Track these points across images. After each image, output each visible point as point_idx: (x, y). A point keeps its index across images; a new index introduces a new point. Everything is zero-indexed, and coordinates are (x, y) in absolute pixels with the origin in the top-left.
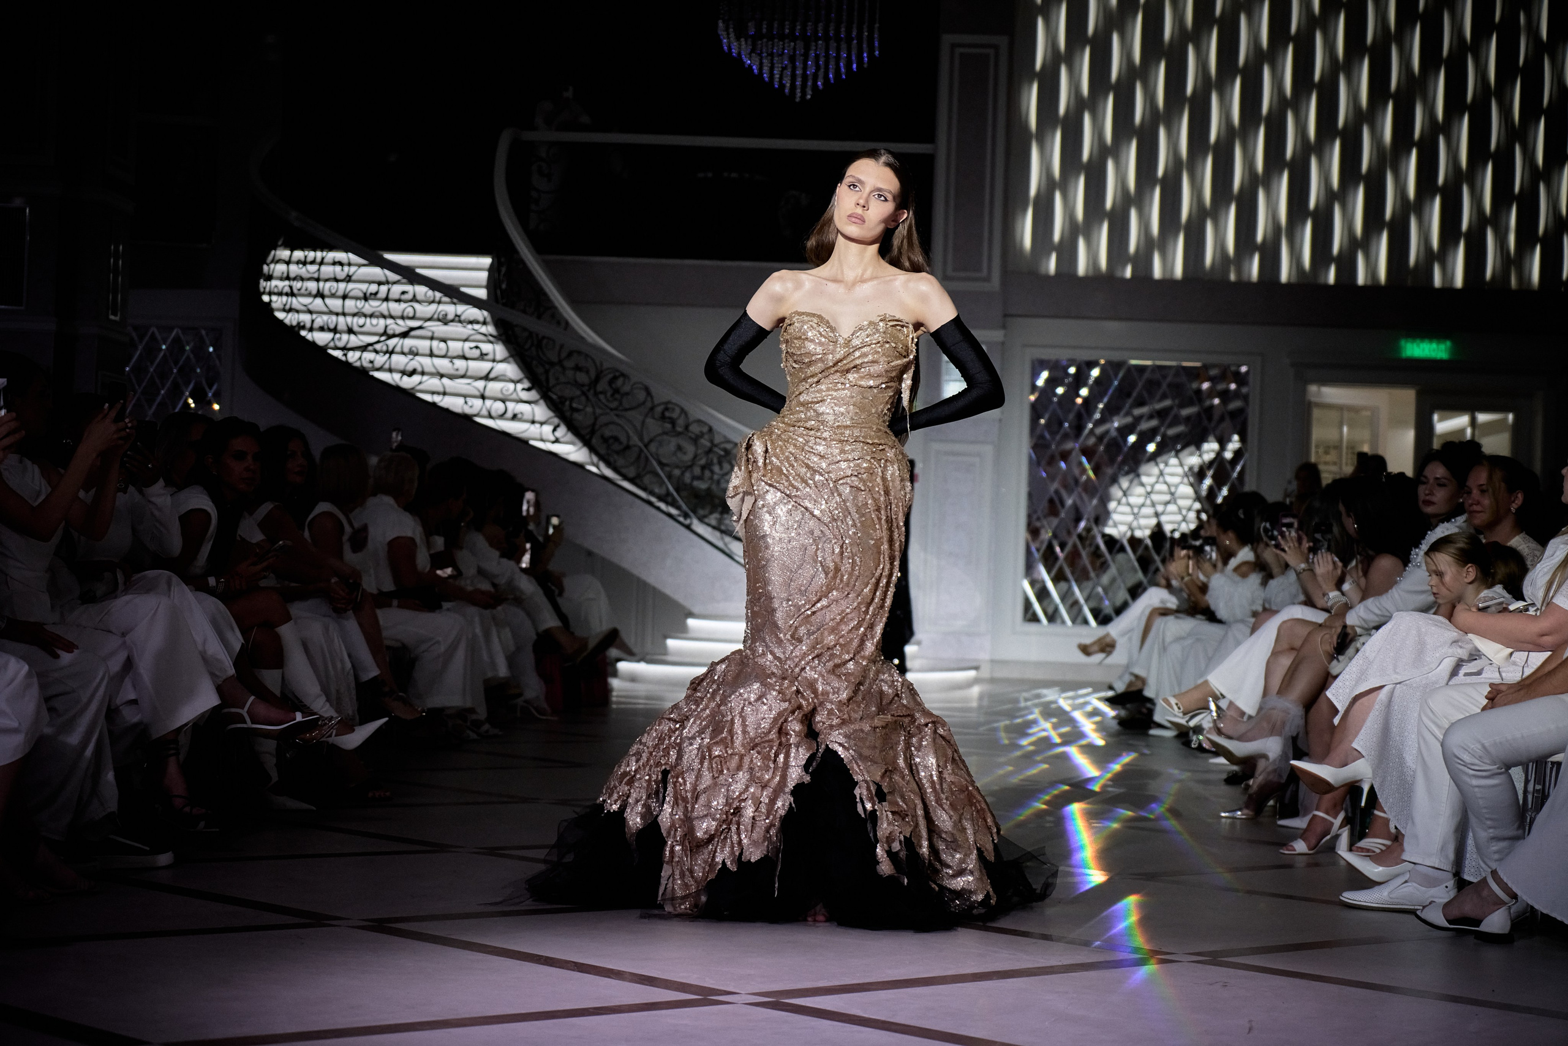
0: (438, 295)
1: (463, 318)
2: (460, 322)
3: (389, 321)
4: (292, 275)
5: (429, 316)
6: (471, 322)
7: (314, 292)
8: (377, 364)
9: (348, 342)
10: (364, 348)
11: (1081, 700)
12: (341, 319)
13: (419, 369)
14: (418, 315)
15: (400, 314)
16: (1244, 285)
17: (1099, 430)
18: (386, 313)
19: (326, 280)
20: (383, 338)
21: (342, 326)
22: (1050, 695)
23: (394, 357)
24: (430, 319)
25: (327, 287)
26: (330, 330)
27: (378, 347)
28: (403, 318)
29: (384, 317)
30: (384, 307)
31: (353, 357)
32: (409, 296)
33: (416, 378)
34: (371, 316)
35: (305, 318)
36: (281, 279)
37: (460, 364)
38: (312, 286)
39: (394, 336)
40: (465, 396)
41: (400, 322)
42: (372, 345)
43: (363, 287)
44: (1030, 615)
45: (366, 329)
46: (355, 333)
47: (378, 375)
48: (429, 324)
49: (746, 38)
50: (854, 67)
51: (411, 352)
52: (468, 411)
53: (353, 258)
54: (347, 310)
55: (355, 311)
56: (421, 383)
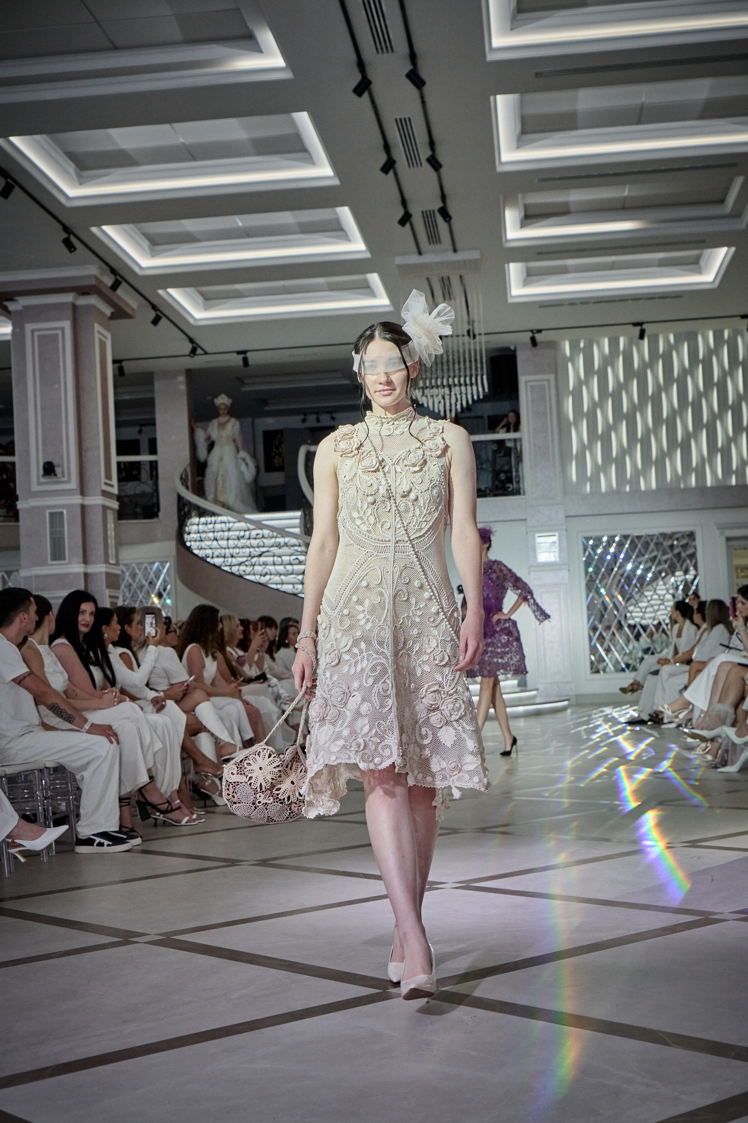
0: (275, 534)
1: (289, 544)
2: (287, 546)
3: (252, 549)
4: (200, 531)
5: (271, 544)
6: (293, 546)
7: (213, 538)
8: (247, 572)
9: (232, 562)
10: (240, 564)
11: (624, 712)
12: (227, 551)
13: (269, 572)
14: (266, 545)
15: (256, 545)
16: (688, 490)
17: (621, 572)
18: (249, 545)
19: (218, 532)
20: (249, 558)
21: (228, 555)
22: (608, 710)
23: (256, 568)
24: (272, 546)
25: (219, 535)
26: (222, 557)
27: (247, 563)
28: (258, 547)
29: (249, 547)
30: (248, 543)
31: (235, 569)
32: (260, 536)
33: (268, 577)
34: (242, 547)
35: (209, 552)
36: (195, 533)
37: (289, 567)
38: (211, 535)
39: (254, 557)
40: (293, 584)
41: (257, 549)
42: (243, 562)
43: (237, 533)
44: (594, 670)
45: (240, 555)
46: (235, 557)
47: (248, 577)
48: (271, 549)
49: (419, 389)
50: (475, 397)
51: (264, 564)
52: (295, 591)
53: (230, 519)
54: (230, 546)
55: (234, 546)
56: (270, 579)
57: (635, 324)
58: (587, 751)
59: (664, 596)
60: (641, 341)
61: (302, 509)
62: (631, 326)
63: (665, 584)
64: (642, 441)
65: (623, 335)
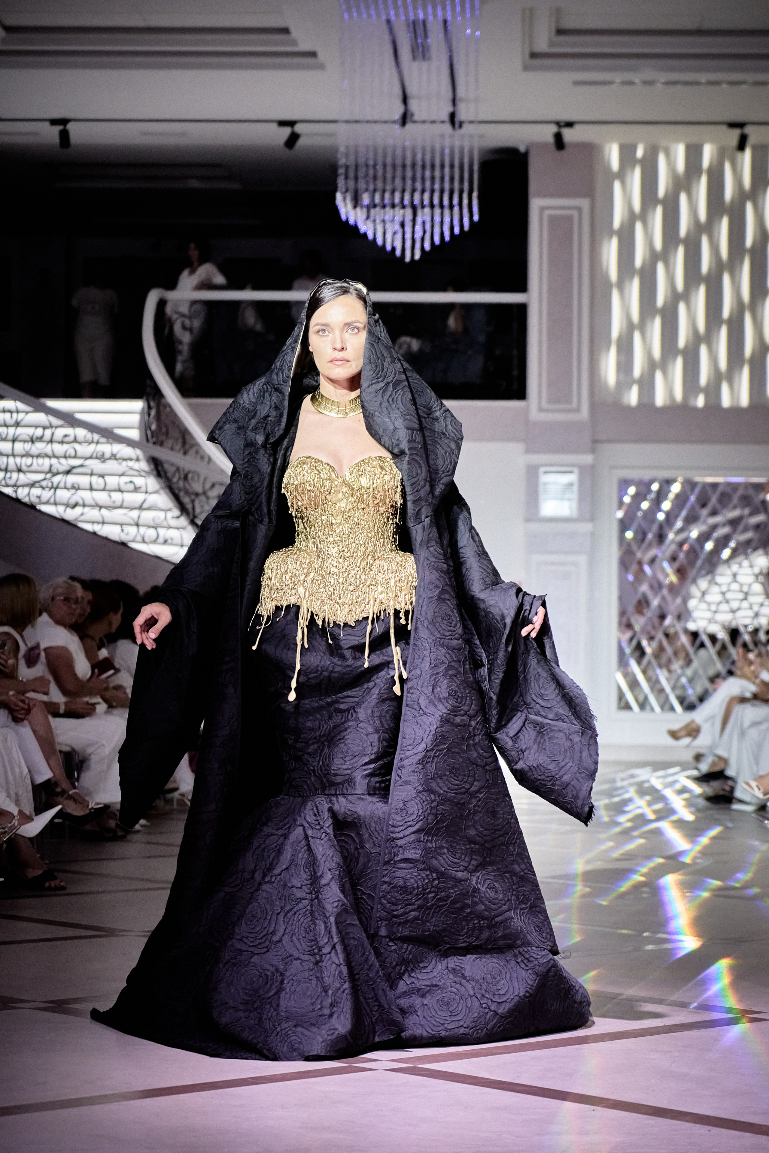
0: (96, 437)
1: (118, 456)
2: (116, 459)
3: (54, 461)
5: (88, 454)
6: (126, 459)
8: (44, 499)
9: (18, 480)
10: (32, 485)
11: (671, 779)
12: (11, 460)
13: (81, 502)
14: (79, 454)
15: (62, 454)
17: (680, 539)
18: (51, 453)
20: (49, 476)
21: (12, 466)
22: (643, 774)
23: (59, 492)
24: (91, 457)
27: (44, 484)
28: (65, 457)
29: (50, 457)
30: (49, 449)
31: (22, 494)
32: (71, 438)
33: (78, 510)
34: (38, 456)
37: (117, 496)
39: (58, 473)
40: (121, 525)
41: (63, 461)
42: (38, 482)
43: (30, 431)
44: (623, 704)
45: (34, 468)
46: (24, 472)
47: (44, 508)
48: (88, 462)
49: (362, 207)
50: (457, 230)
51: (73, 487)
52: (124, 538)
53: (20, 405)
54: (16, 452)
55: (24, 453)
56: (82, 514)
57: (733, 125)
58: (611, 844)
59: (750, 585)
60: (739, 155)
61: (145, 398)
62: (724, 128)
63: (751, 566)
64: (730, 322)
65: (711, 141)
